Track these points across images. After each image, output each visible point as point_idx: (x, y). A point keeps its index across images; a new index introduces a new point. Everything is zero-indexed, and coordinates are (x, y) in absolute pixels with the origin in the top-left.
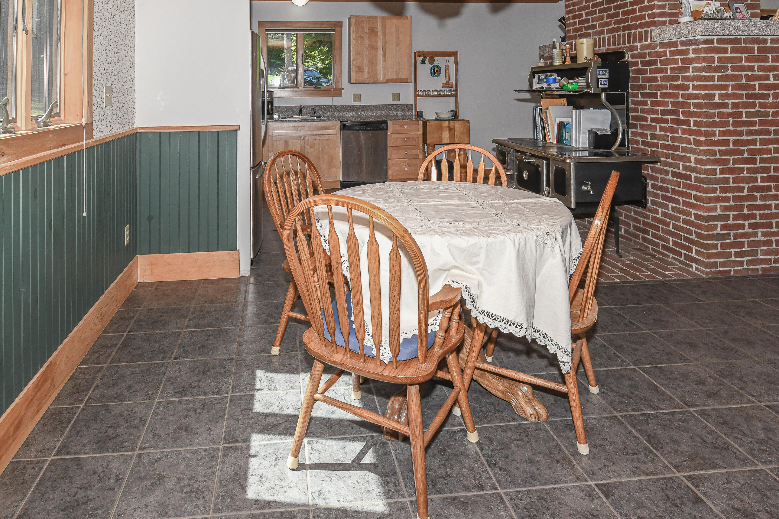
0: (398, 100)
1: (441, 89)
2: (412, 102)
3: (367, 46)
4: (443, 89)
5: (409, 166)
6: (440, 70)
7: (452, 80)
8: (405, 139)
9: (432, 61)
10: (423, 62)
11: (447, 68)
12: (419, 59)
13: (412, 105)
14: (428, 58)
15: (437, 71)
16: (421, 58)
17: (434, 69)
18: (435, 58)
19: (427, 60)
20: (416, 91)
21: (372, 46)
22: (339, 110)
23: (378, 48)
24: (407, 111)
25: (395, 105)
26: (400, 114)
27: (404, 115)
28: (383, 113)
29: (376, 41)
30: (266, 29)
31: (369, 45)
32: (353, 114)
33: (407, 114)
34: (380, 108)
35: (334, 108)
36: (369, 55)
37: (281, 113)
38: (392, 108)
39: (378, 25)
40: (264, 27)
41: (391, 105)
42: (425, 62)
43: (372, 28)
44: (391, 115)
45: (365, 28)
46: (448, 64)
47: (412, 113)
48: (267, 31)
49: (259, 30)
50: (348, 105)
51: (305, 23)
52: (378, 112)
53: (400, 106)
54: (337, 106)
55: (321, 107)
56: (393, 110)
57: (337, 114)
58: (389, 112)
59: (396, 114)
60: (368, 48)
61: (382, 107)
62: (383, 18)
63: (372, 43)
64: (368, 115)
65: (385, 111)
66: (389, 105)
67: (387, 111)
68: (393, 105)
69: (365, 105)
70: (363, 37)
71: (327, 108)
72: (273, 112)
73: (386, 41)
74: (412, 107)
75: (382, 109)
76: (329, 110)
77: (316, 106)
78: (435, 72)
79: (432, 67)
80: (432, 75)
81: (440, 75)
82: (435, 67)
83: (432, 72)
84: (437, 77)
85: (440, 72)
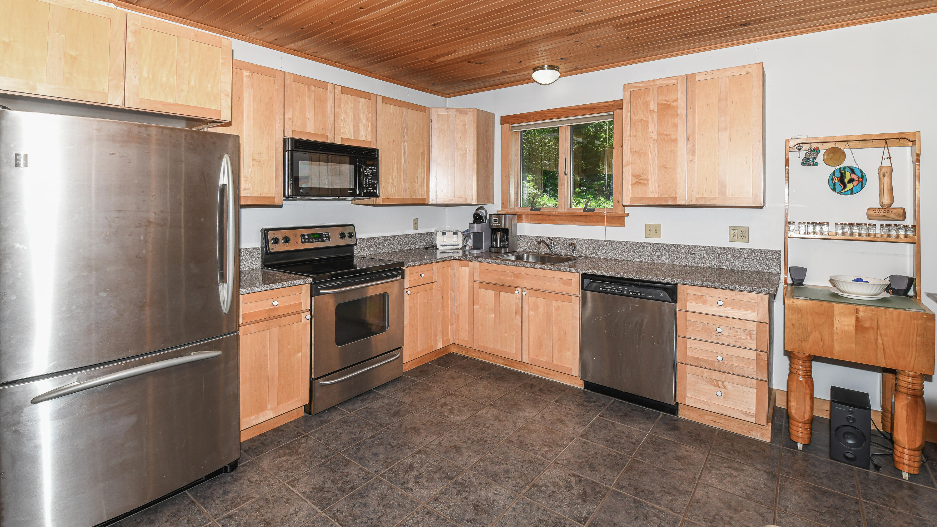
0: (744, 238)
1: (865, 221)
4: (872, 222)
9: (835, 158)
10: (809, 161)
11: (887, 172)
13: (778, 252)
14: (824, 151)
15: (851, 180)
16: (803, 153)
18: (849, 152)
19: (821, 156)
20: (786, 222)
21: (666, 135)
22: (618, 249)
23: (679, 139)
24: (766, 265)
25: (734, 249)
26: (746, 269)
27: (759, 272)
28: (706, 263)
29: (676, 126)
30: (512, 125)
31: (659, 134)
32: (645, 259)
33: (767, 271)
34: (700, 253)
35: (609, 245)
36: (658, 152)
37: (528, 247)
38: (728, 254)
39: (679, 93)
40: (508, 123)
41: (725, 249)
42: (815, 161)
43: (666, 101)
44: (726, 268)
45: (652, 103)
46: (886, 163)
47: (778, 270)
48: (513, 128)
49: (502, 128)
50: (635, 243)
51: (565, 110)
52: (696, 260)
53: (747, 253)
54: (614, 241)
55: (587, 241)
56: (730, 258)
57: (614, 257)
58: (722, 261)
59: (738, 267)
60: (657, 140)
61: (705, 252)
62: (689, 79)
63: (665, 130)
64: (675, 263)
65: (712, 258)
66: (720, 248)
67: (716, 259)
68: (731, 249)
69: (667, 245)
70: (646, 121)
71: (597, 244)
72: (508, 245)
73: (697, 122)
74: (780, 258)
75: (705, 255)
76: (600, 248)
77: (580, 240)
78: (846, 182)
79: (834, 173)
80: (834, 190)
81: (862, 189)
82: (843, 171)
83: (834, 184)
84: (852, 193)
85: (862, 182)
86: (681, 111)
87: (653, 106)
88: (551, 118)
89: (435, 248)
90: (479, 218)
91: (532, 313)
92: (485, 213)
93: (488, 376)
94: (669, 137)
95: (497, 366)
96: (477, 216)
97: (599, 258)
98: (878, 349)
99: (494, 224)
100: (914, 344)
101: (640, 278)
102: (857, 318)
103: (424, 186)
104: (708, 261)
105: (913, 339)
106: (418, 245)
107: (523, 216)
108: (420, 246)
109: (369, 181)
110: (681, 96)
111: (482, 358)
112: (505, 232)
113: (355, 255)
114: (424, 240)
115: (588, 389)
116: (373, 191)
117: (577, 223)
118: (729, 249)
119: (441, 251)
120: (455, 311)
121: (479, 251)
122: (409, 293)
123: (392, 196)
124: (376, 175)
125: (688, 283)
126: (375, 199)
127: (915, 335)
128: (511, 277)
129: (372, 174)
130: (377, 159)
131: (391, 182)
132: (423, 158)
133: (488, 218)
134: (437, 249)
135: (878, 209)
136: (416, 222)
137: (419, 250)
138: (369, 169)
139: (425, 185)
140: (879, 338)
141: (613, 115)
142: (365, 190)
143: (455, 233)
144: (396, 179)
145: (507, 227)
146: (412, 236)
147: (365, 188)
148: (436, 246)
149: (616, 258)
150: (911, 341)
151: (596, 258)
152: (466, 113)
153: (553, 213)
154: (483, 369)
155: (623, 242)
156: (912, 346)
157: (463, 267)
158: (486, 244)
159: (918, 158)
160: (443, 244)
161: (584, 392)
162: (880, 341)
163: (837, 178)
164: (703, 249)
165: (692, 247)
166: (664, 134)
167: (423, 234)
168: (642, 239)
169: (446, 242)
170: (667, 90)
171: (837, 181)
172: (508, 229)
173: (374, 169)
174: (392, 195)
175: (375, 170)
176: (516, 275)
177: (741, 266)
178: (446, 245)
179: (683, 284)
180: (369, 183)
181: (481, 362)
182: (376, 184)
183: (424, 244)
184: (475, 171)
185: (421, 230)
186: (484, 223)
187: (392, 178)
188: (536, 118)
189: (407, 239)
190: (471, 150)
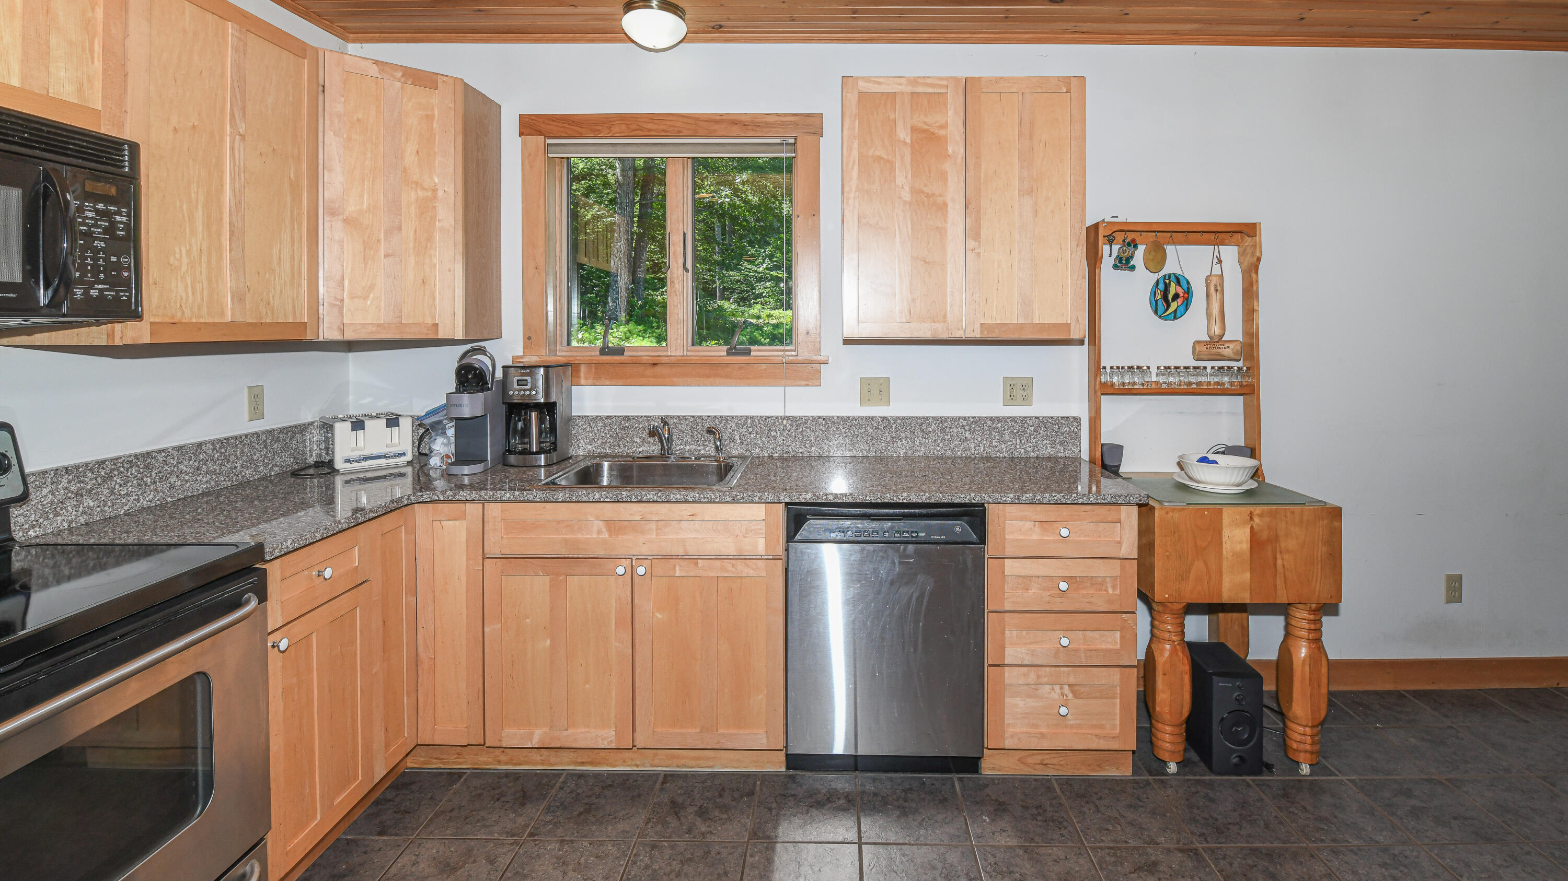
0: (1026, 399)
1: (1193, 363)
2: (1079, 409)
3: (907, 196)
4: (1201, 364)
5: (1076, 695)
6: (1188, 291)
7: (1234, 331)
8: (1063, 586)
9: (1156, 259)
10: (1124, 263)
11: (1215, 286)
12: (1109, 253)
13: (1077, 420)
14: (1141, 248)
15: (1176, 296)
16: (1116, 248)
17: (1167, 287)
18: (1170, 249)
19: (1140, 253)
20: (1096, 368)
21: (927, 195)
22: (808, 433)
23: (950, 204)
24: (1061, 444)
25: (1014, 419)
26: (1032, 454)
27: (1049, 459)
28: (969, 449)
29: (943, 177)
30: (550, 141)
31: (915, 192)
32: (862, 451)
33: (1062, 454)
34: (960, 430)
35: (792, 425)
36: (912, 229)
37: (599, 442)
38: (1005, 430)
39: (951, 113)
40: (540, 133)
41: (999, 419)
42: (1132, 263)
43: (925, 123)
44: (1001, 455)
45: (900, 124)
46: (1217, 270)
47: (1077, 451)
48: (551, 149)
49: (524, 144)
50: (842, 418)
51: (690, 121)
52: (953, 446)
53: (1034, 424)
54: (801, 418)
55: (744, 421)
56: (1007, 437)
57: (801, 450)
58: (994, 444)
59: (1020, 452)
60: (910, 204)
61: (967, 428)
62: (969, 86)
63: (926, 186)
64: (916, 454)
65: (979, 439)
66: (992, 419)
67: (986, 440)
68: (1008, 420)
69: (903, 419)
70: (888, 161)
71: (766, 425)
72: (554, 444)
73: (982, 175)
74: (1080, 429)
75: (967, 434)
76: (773, 433)
77: (727, 420)
78: (1170, 299)
79: (1157, 282)
80: (1156, 312)
81: (1187, 310)
82: (1167, 281)
83: (1156, 301)
84: (1175, 318)
85: (1187, 299)
86: (955, 147)
87: (903, 134)
88: (654, 133)
89: (326, 467)
90: (475, 375)
91: (659, 616)
92: (489, 364)
93: (550, 817)
94: (931, 199)
95: (557, 775)
96: (468, 372)
97: (771, 457)
98: (1278, 575)
99: (516, 393)
100: (1319, 559)
101: (918, 501)
102: (1252, 528)
103: (300, 285)
104: (973, 446)
105: (1318, 551)
106: (265, 465)
107: (583, 368)
108: (272, 469)
109: (95, 259)
110: (953, 117)
111: (506, 764)
112: (549, 408)
113: (18, 535)
114: (285, 448)
115: (795, 768)
116: (117, 298)
117: (718, 380)
118: (1006, 418)
119: (348, 478)
120: (420, 649)
121: (478, 468)
122: (283, 645)
123: (188, 315)
124: (127, 238)
125: (1009, 500)
126: (118, 326)
127: (1320, 544)
128: (599, 532)
129: (111, 230)
130: (133, 178)
131: (184, 268)
132: (297, 197)
133: (499, 374)
134: (335, 472)
135: (1206, 342)
136: (256, 399)
137: (271, 481)
138: (97, 211)
139: (305, 283)
140: (1278, 556)
141: (794, 144)
142: (79, 292)
143: (393, 421)
144: (204, 259)
145: (553, 399)
146: (247, 441)
147: (81, 281)
148: (330, 464)
149: (806, 454)
150: (1315, 555)
151: (764, 457)
152: (435, 87)
153: (665, 360)
154: (524, 799)
155: (819, 417)
156: (1317, 563)
157: (445, 523)
158: (491, 446)
159: (1257, 263)
160: (355, 454)
161: (792, 778)
162: (1279, 562)
163: (1161, 291)
164: (965, 423)
165: (946, 419)
166: (923, 192)
167: (281, 431)
168: (854, 409)
169: (361, 449)
170: (929, 102)
171: (1159, 297)
172: (554, 404)
173: (119, 213)
174: (188, 313)
175: (123, 219)
176: (614, 527)
177: (1025, 449)
178: (366, 458)
179: (1000, 503)
180: (95, 267)
181: (507, 775)
182: (128, 269)
183: (286, 461)
184: (460, 248)
185: (273, 420)
186: (488, 389)
187: (189, 252)
188: (615, 129)
189: (230, 450)
190: (450, 189)
